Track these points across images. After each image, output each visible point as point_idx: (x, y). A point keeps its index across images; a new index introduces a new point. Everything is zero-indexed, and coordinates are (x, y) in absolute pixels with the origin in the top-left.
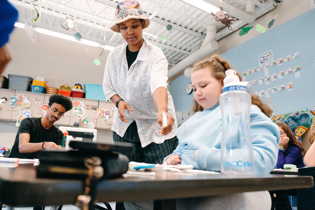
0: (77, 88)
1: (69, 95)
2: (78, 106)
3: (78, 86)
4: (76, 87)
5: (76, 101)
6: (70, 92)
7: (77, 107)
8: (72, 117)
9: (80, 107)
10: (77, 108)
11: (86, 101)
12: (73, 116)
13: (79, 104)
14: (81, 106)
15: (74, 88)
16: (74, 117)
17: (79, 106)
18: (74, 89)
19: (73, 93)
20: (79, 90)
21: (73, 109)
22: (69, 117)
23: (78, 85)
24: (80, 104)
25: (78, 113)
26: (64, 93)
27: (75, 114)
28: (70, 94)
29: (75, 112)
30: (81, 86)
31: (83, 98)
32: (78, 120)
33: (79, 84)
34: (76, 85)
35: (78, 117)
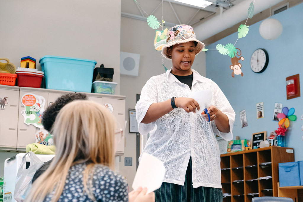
0: (27, 66)
1: (14, 83)
2: (32, 105)
3: (28, 61)
4: (24, 63)
5: (29, 95)
6: (14, 76)
7: (31, 107)
8: (21, 130)
9: (38, 107)
10: (31, 110)
11: (49, 94)
12: (24, 127)
13: (35, 101)
14: (39, 105)
15: (20, 67)
16: (25, 130)
17: (35, 105)
18: (22, 69)
19: (21, 78)
20: (32, 70)
21: (23, 113)
22: (16, 131)
23: (27, 59)
24: (37, 102)
25: (34, 121)
26: (4, 79)
27: (29, 124)
28: (14, 80)
29: (28, 120)
30: (34, 60)
31: (42, 87)
32: (37, 136)
33: (29, 58)
34: (23, 59)
35: (35, 129)
